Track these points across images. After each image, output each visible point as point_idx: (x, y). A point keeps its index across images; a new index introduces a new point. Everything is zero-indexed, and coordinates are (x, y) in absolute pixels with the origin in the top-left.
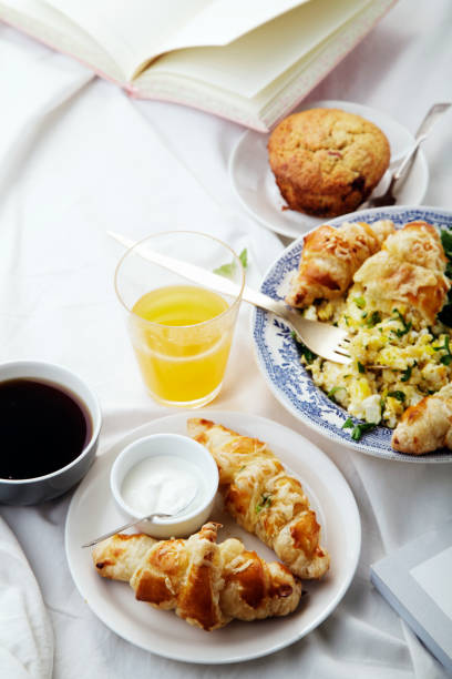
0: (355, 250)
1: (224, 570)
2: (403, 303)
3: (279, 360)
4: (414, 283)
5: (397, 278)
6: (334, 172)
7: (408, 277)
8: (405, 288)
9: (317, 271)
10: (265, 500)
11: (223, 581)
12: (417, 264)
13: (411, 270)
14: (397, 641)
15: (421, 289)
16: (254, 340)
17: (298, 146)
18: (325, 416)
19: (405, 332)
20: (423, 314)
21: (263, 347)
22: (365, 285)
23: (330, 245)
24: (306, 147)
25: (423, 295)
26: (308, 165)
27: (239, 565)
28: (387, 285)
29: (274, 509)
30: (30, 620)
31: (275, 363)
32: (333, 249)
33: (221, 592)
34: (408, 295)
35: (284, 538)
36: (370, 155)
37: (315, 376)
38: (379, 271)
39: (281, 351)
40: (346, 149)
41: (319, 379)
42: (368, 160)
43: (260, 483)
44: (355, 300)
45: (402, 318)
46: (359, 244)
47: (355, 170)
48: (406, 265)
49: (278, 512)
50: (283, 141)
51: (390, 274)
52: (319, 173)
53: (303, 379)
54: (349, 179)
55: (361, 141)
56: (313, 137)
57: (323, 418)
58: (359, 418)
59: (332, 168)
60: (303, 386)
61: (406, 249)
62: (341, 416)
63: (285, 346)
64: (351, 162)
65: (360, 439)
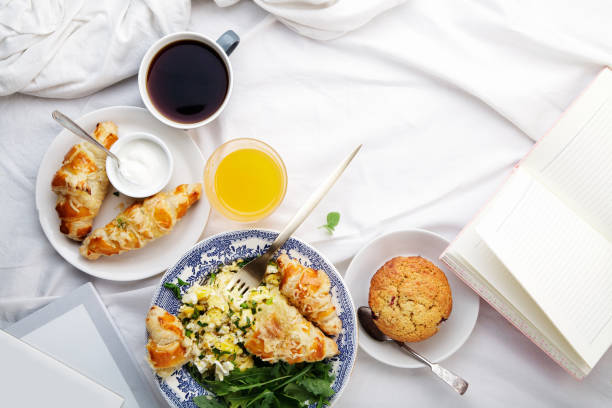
3: (236, 244)
4: (268, 337)
5: (271, 327)
6: (380, 299)
7: (272, 335)
8: (264, 331)
9: (290, 275)
10: (122, 224)
13: (278, 337)
14: (49, 291)
15: (262, 341)
16: (251, 229)
17: (406, 277)
18: (188, 269)
21: (246, 235)
23: (300, 286)
24: (403, 282)
25: (258, 342)
27: (74, 204)
29: (116, 228)
31: (232, 242)
32: (298, 288)
34: (259, 333)
35: (100, 232)
37: (227, 266)
38: (280, 317)
39: (245, 247)
40: (397, 309)
41: (225, 269)
42: (388, 324)
43: (132, 222)
45: (248, 326)
46: (305, 306)
47: (380, 313)
48: (283, 335)
50: (412, 267)
51: (277, 323)
52: (379, 288)
53: (223, 259)
54: (374, 309)
55: (405, 322)
56: (408, 287)
57: (186, 267)
58: (189, 290)
59: (383, 298)
60: (216, 258)
61: (293, 337)
62: (191, 279)
63: (250, 250)
64: (386, 312)
65: (167, 287)
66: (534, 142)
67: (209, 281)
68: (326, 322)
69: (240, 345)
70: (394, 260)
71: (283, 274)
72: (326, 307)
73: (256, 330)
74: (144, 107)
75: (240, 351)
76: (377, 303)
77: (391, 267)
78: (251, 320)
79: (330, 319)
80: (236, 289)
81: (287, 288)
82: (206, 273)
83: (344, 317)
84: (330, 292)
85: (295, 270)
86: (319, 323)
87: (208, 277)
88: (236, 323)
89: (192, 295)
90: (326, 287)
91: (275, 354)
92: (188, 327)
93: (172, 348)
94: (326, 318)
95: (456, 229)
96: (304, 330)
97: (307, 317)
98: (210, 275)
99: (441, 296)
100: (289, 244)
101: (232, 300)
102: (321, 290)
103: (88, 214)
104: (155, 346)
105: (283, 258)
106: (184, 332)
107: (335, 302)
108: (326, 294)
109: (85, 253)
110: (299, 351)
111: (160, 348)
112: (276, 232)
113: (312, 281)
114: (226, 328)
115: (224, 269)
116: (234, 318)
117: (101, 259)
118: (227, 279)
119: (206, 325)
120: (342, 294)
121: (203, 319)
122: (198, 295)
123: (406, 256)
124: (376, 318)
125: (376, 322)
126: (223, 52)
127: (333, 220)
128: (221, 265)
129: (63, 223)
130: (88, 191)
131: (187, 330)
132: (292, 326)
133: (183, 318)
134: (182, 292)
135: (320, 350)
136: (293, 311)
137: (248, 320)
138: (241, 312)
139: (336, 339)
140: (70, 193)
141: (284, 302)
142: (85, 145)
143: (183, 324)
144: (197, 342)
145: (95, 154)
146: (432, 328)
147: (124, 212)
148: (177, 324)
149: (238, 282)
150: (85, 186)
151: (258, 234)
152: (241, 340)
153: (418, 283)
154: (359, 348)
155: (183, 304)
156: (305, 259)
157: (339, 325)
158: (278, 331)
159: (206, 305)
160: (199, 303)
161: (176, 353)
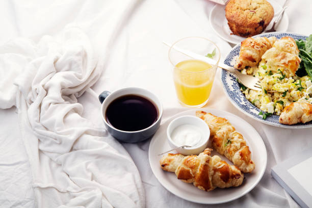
0: (262, 47)
1: (214, 167)
2: (282, 67)
3: (232, 89)
4: (286, 60)
5: (280, 57)
6: (252, 18)
7: (284, 57)
8: (283, 61)
10: (229, 141)
11: (213, 171)
12: (287, 52)
13: (285, 54)
15: (289, 62)
16: (222, 81)
17: (238, 9)
18: (251, 110)
19: (283, 78)
20: (290, 71)
21: (226, 84)
22: (266, 60)
23: (252, 45)
24: (241, 9)
25: (290, 64)
26: (242, 16)
27: (220, 165)
28: (276, 60)
29: (232, 145)
30: (136, 185)
31: (230, 90)
33: (212, 176)
34: (284, 64)
35: (236, 156)
36: (266, 12)
37: (246, 96)
38: (272, 54)
39: (232, 86)
40: (257, 10)
41: (248, 97)
42: (266, 14)
43: (227, 134)
44: (262, 66)
45: (282, 73)
46: (264, 44)
47: (261, 18)
48: (283, 52)
49: (234, 146)
50: (232, 7)
51: (277, 56)
52: (246, 19)
54: (258, 21)
56: (244, 6)
60: (242, 99)
62: (258, 110)
63: (234, 84)
64: (259, 15)
65: (266, 119)
76: (255, 19)
77: (233, 17)
105: (236, 65)
124: (263, 22)
151: (224, 78)
156: (235, 58)
160: (273, 101)
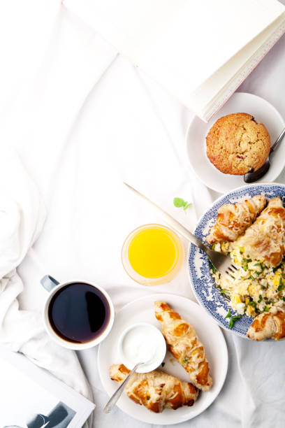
0: (242, 226)
3: (199, 275)
4: (269, 250)
5: (261, 248)
6: (239, 167)
7: (267, 246)
8: (264, 253)
9: (222, 234)
12: (272, 239)
13: (269, 242)
15: (272, 254)
16: (188, 264)
17: (222, 148)
19: (261, 273)
21: (192, 268)
23: (231, 226)
24: (226, 150)
25: (273, 257)
26: (226, 161)
29: (189, 365)
31: (197, 278)
32: (232, 228)
34: (266, 257)
36: (259, 157)
37: (216, 281)
38: (254, 241)
39: (201, 268)
40: (246, 154)
41: (218, 282)
42: (257, 160)
43: (185, 353)
44: (239, 247)
45: (261, 264)
46: (245, 222)
47: (248, 166)
48: (267, 239)
51: (258, 244)
52: (231, 167)
53: (210, 285)
54: (246, 171)
55: (255, 148)
56: (230, 146)
57: (217, 312)
58: (234, 310)
59: (238, 165)
60: (210, 290)
61: (268, 231)
62: (226, 308)
63: (204, 264)
64: (248, 162)
65: (232, 326)
66: (118, 54)
67: (227, 294)
68: (256, 207)
69: (275, 270)
70: (209, 157)
71: (221, 239)
72: (245, 207)
73: (264, 259)
74: (98, 345)
75: (279, 270)
76: (242, 169)
77: (214, 159)
78: (256, 262)
79: (254, 204)
80: (234, 275)
81: (232, 236)
82: (221, 297)
83: (252, 193)
84: (234, 204)
85: (218, 231)
86: (257, 212)
87: (225, 296)
88: (258, 274)
89: (239, 308)
90: (230, 208)
91: (281, 245)
92: (261, 309)
93: (278, 322)
94: (254, 207)
95: (184, 111)
96: (263, 223)
97: (253, 221)
98: (222, 294)
99: (235, 121)
100: (198, 235)
101: (242, 277)
102: (233, 211)
103: (179, 386)
104: (277, 334)
105: (209, 239)
106: (266, 313)
107: (241, 200)
108: (236, 207)
109: (207, 387)
110: (279, 227)
111: (278, 330)
112: (190, 245)
113: (227, 218)
114: (263, 282)
115: (218, 284)
116: (255, 276)
117: (212, 376)
118: (225, 281)
119: (260, 297)
120: (235, 195)
121: (256, 299)
122: (238, 302)
123: (205, 148)
124: (253, 170)
125: (255, 170)
126: (56, 288)
127: (179, 203)
128: (215, 285)
129: (185, 404)
130: (162, 386)
131: (264, 310)
132: (260, 232)
133: (255, 314)
134: (236, 314)
135: (277, 211)
136: (249, 231)
137: (256, 265)
138: (250, 270)
139: (269, 199)
140: (164, 399)
141: (242, 238)
142: (128, 389)
143: (259, 313)
144: (273, 303)
145: (135, 381)
146: (259, 128)
147: (177, 359)
148: (260, 318)
149: (227, 273)
150: (159, 388)
151: (191, 259)
152: (271, 270)
153: (227, 139)
154: (275, 181)
155: (245, 314)
156: (210, 223)
157: (259, 197)
158: (264, 242)
159: (245, 296)
160: (244, 302)
161: (281, 319)
